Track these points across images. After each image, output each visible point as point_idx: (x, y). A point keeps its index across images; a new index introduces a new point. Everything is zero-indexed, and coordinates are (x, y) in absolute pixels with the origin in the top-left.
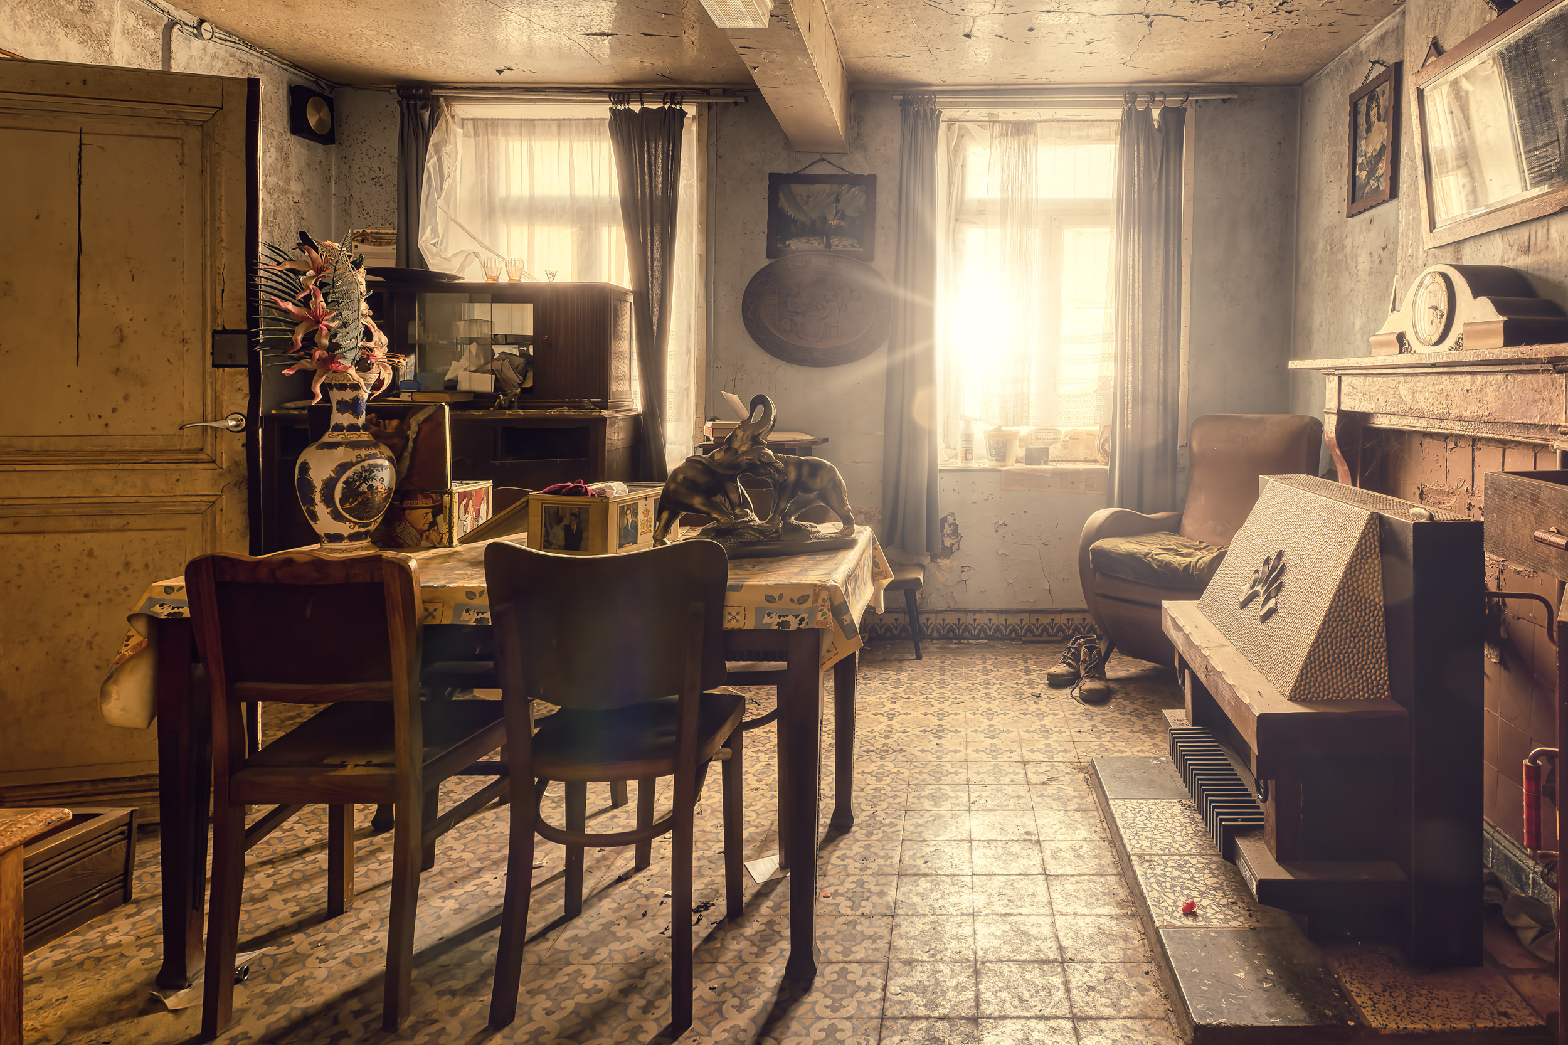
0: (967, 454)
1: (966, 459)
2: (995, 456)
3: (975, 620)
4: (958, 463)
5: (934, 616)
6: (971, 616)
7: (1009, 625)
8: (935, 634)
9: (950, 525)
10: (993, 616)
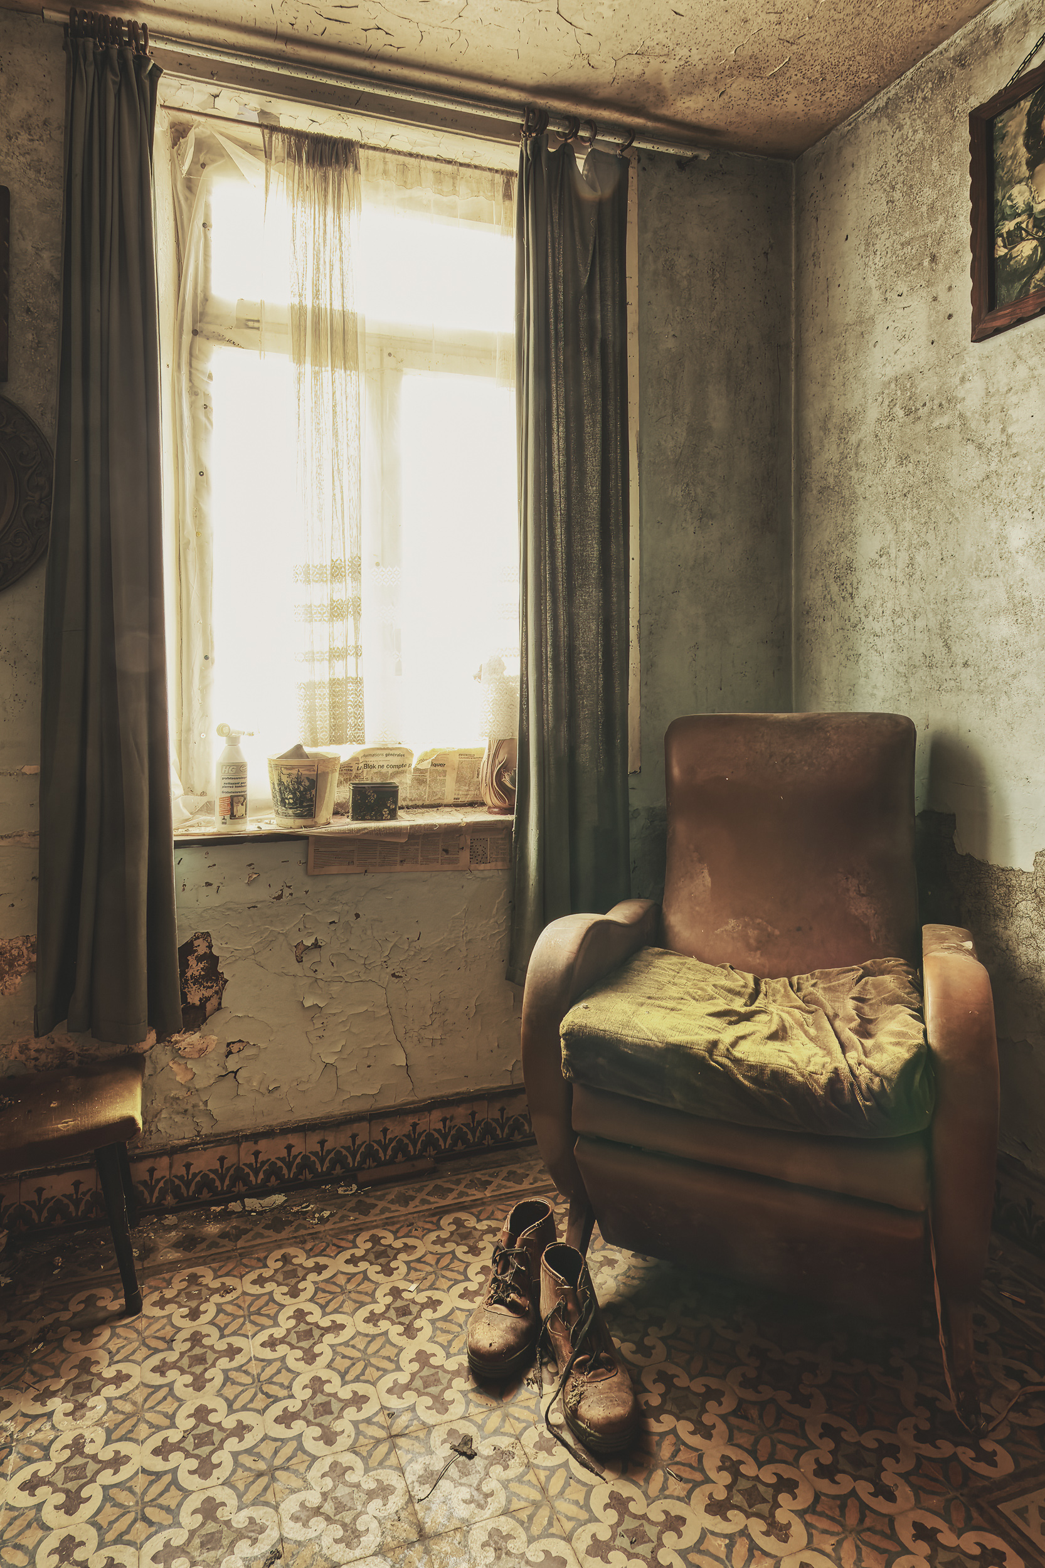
0: (235, 803)
1: (233, 816)
2: (293, 806)
3: (256, 1154)
4: (213, 825)
5: (165, 1161)
6: (247, 1148)
7: (329, 1152)
8: (170, 1200)
9: (199, 959)
10: (293, 1139)
